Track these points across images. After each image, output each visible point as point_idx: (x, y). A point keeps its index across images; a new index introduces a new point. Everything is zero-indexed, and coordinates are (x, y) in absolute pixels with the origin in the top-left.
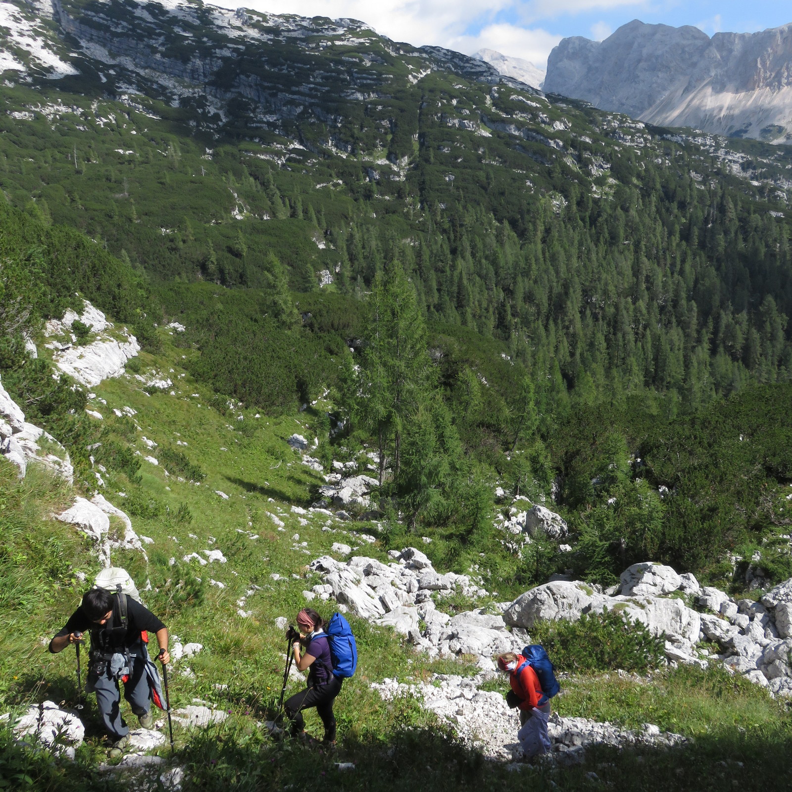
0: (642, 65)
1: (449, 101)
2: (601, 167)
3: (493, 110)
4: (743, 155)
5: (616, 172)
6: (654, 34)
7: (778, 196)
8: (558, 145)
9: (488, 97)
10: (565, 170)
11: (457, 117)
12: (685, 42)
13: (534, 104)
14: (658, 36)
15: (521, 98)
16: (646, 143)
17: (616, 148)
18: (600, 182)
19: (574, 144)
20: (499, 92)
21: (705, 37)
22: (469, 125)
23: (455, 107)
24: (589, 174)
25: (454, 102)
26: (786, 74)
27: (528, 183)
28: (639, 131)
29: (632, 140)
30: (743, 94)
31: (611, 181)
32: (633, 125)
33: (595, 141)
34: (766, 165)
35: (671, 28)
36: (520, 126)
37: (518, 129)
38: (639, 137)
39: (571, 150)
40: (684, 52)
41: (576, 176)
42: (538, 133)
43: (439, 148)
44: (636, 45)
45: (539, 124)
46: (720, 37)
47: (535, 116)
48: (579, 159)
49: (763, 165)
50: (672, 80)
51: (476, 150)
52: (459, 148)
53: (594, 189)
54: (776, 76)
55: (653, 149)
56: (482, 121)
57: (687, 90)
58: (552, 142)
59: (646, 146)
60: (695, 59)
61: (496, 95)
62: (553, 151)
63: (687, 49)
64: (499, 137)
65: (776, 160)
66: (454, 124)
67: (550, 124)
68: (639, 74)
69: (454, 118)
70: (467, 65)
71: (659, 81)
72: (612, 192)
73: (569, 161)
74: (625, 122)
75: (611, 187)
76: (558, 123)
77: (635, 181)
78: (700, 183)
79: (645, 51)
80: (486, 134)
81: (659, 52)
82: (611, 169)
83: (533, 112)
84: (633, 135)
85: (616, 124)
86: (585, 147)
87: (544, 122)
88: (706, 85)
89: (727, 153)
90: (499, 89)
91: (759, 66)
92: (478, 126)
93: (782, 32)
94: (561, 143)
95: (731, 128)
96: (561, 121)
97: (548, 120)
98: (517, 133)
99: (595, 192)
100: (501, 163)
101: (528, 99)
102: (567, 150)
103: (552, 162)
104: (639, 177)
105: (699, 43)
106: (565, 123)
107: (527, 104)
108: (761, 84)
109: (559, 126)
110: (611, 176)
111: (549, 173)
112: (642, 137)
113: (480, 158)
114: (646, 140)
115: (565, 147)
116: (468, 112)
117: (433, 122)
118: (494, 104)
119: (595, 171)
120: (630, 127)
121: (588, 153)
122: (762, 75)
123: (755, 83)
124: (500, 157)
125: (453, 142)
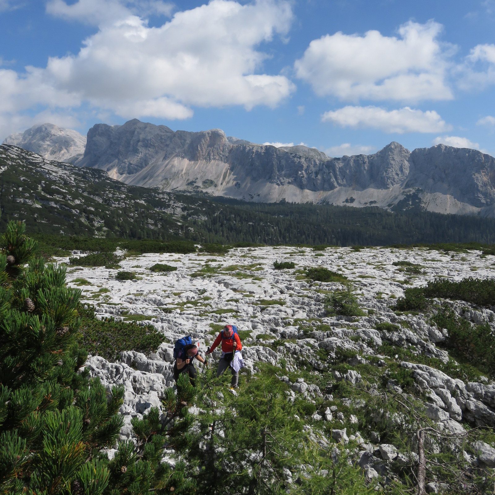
0: (140, 144)
1: (18, 188)
2: (100, 222)
3: (43, 193)
4: (182, 204)
5: (107, 224)
6: (146, 128)
7: (190, 230)
8: (77, 212)
9: (39, 186)
10: (81, 224)
11: (22, 197)
12: (162, 134)
13: (64, 191)
14: (147, 129)
15: (57, 187)
16: (126, 205)
17: (107, 212)
18: (99, 229)
19: (85, 211)
20: (45, 184)
21: (172, 132)
22: (29, 202)
23: (21, 192)
24: (93, 226)
25: (21, 189)
26: (212, 154)
27: (62, 232)
28: (122, 199)
29: (119, 204)
30: (193, 162)
31: (105, 229)
32: (120, 196)
33: (96, 209)
34: (193, 209)
35: (154, 126)
36: (56, 202)
37: (56, 204)
38: (122, 202)
39: (84, 214)
40: (161, 138)
41: (86, 227)
42: (66, 206)
43: (12, 214)
44: (136, 132)
45: (67, 200)
46: (179, 132)
47: (64, 197)
48: (88, 218)
49: (192, 209)
50: (157, 153)
51: (33, 215)
52: (23, 214)
53: (96, 233)
54: (208, 155)
55: (130, 208)
56: (36, 199)
57: (165, 158)
58: (74, 211)
59: (126, 206)
60: (168, 142)
61: (44, 185)
62: (75, 215)
63: (163, 137)
64: (45, 208)
65: (199, 206)
66: (21, 201)
67: (73, 201)
68: (139, 148)
69: (20, 198)
70: (30, 157)
71: (150, 153)
72: (105, 234)
73: (83, 220)
74: (115, 194)
75: (104, 232)
76: (77, 200)
77: (117, 228)
78: (152, 224)
79: (141, 137)
80: (39, 206)
81: (149, 138)
82: (105, 222)
83: (64, 195)
84: (119, 201)
85: (110, 195)
86: (91, 212)
87: (69, 200)
88: (174, 157)
89: (174, 203)
90: (45, 182)
91: (199, 149)
92: (34, 202)
93: (208, 134)
94: (78, 211)
95: (188, 180)
96: (79, 199)
97: (71, 199)
98: (55, 206)
99: (97, 235)
100: (47, 221)
101: (61, 188)
102: (82, 214)
103: (74, 220)
104: (119, 226)
105: (169, 134)
106: (80, 200)
107: (60, 190)
108: (201, 158)
109: (77, 202)
110: (104, 226)
111: (73, 226)
112: (124, 202)
113: (35, 219)
114: (126, 203)
115: (80, 213)
116: (28, 195)
117: (9, 200)
118: (43, 190)
119: (96, 224)
120: (118, 197)
121: (92, 215)
122: (201, 154)
123: (198, 157)
124: (46, 218)
125: (20, 211)
